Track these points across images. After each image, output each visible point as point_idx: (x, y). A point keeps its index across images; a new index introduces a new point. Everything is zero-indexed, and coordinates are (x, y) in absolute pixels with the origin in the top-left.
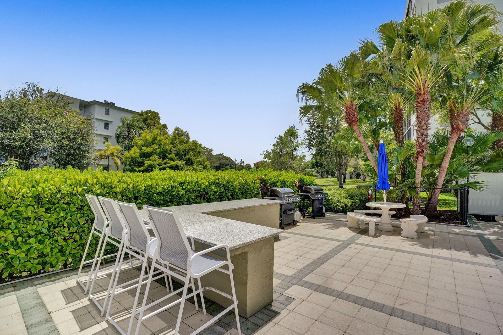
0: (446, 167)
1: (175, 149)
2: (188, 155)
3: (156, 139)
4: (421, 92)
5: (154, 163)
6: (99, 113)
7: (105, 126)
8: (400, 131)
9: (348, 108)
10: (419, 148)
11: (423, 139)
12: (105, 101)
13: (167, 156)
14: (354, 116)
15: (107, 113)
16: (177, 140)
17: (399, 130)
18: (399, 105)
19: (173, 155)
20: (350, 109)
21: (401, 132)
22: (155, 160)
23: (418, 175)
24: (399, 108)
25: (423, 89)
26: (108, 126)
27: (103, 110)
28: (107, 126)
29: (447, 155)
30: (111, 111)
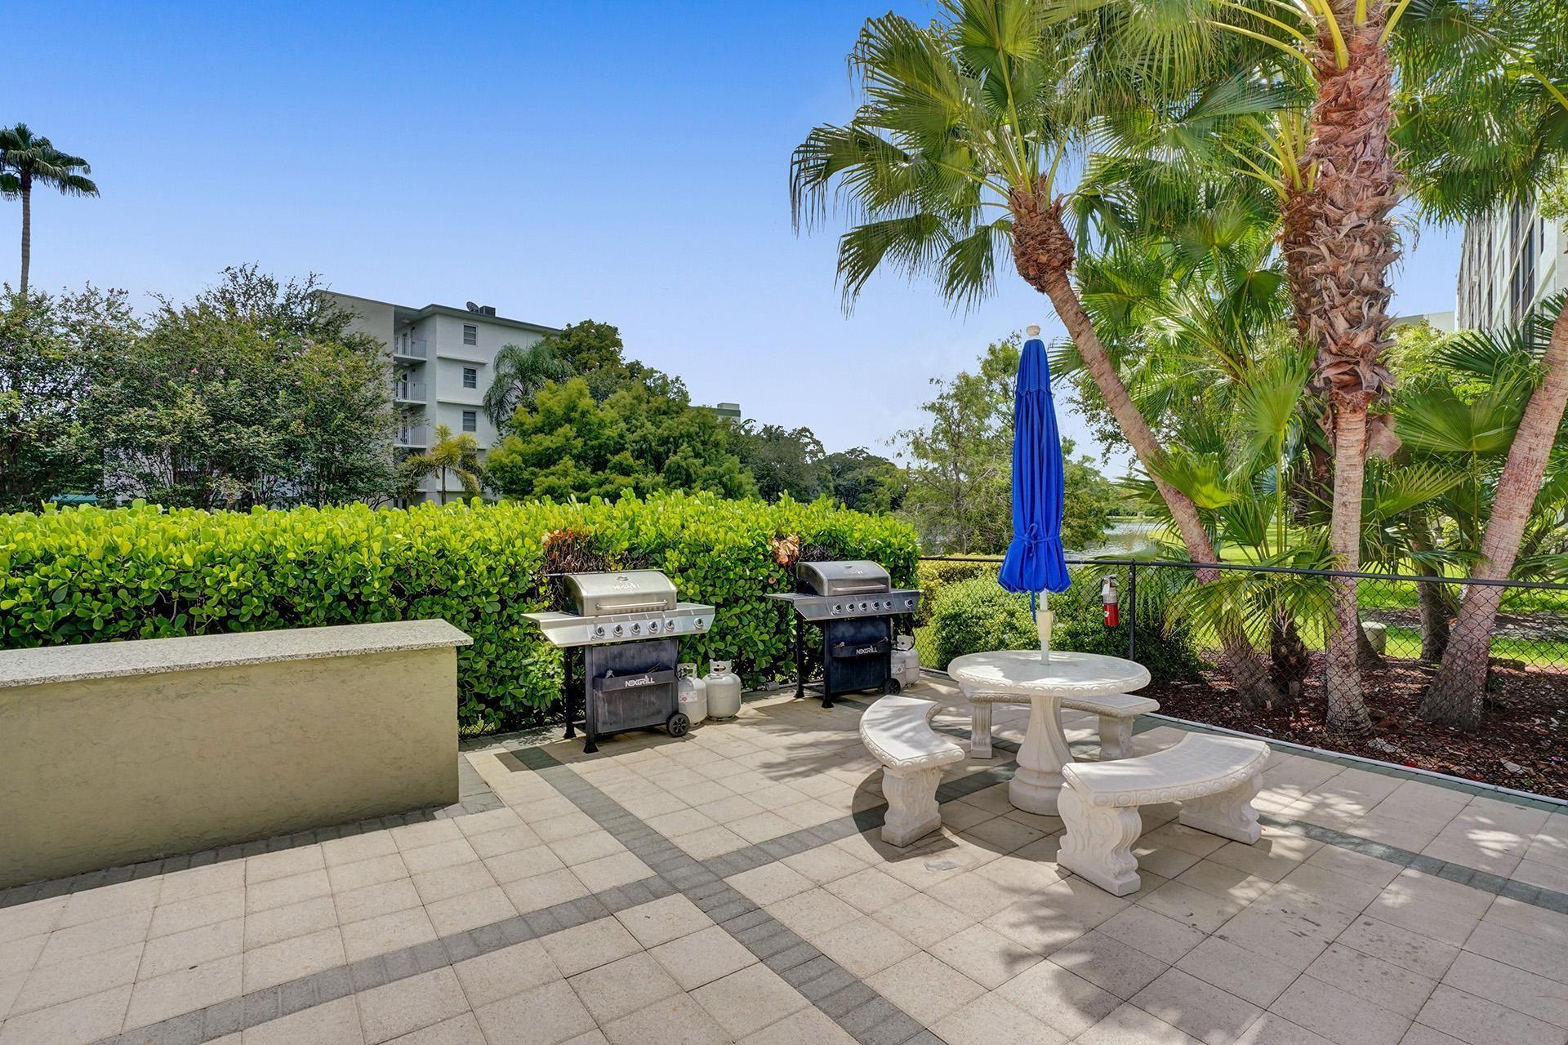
0: (1534, 463)
1: (636, 436)
2: (675, 453)
3: (574, 408)
4: (1334, 60)
5: (563, 482)
6: (445, 341)
7: (466, 378)
8: (1308, 300)
9: (1023, 211)
10: (1337, 365)
11: (1355, 312)
12: (469, 304)
13: (608, 461)
14: (1042, 242)
15: (470, 337)
16: (644, 406)
17: (1306, 295)
18: (1304, 177)
19: (626, 457)
20: (1030, 212)
21: (1314, 300)
22: (565, 474)
23: (1342, 510)
24: (1305, 186)
25: (1347, 40)
26: (474, 378)
27: (459, 329)
28: (470, 376)
29: (1541, 395)
30: (483, 332)
